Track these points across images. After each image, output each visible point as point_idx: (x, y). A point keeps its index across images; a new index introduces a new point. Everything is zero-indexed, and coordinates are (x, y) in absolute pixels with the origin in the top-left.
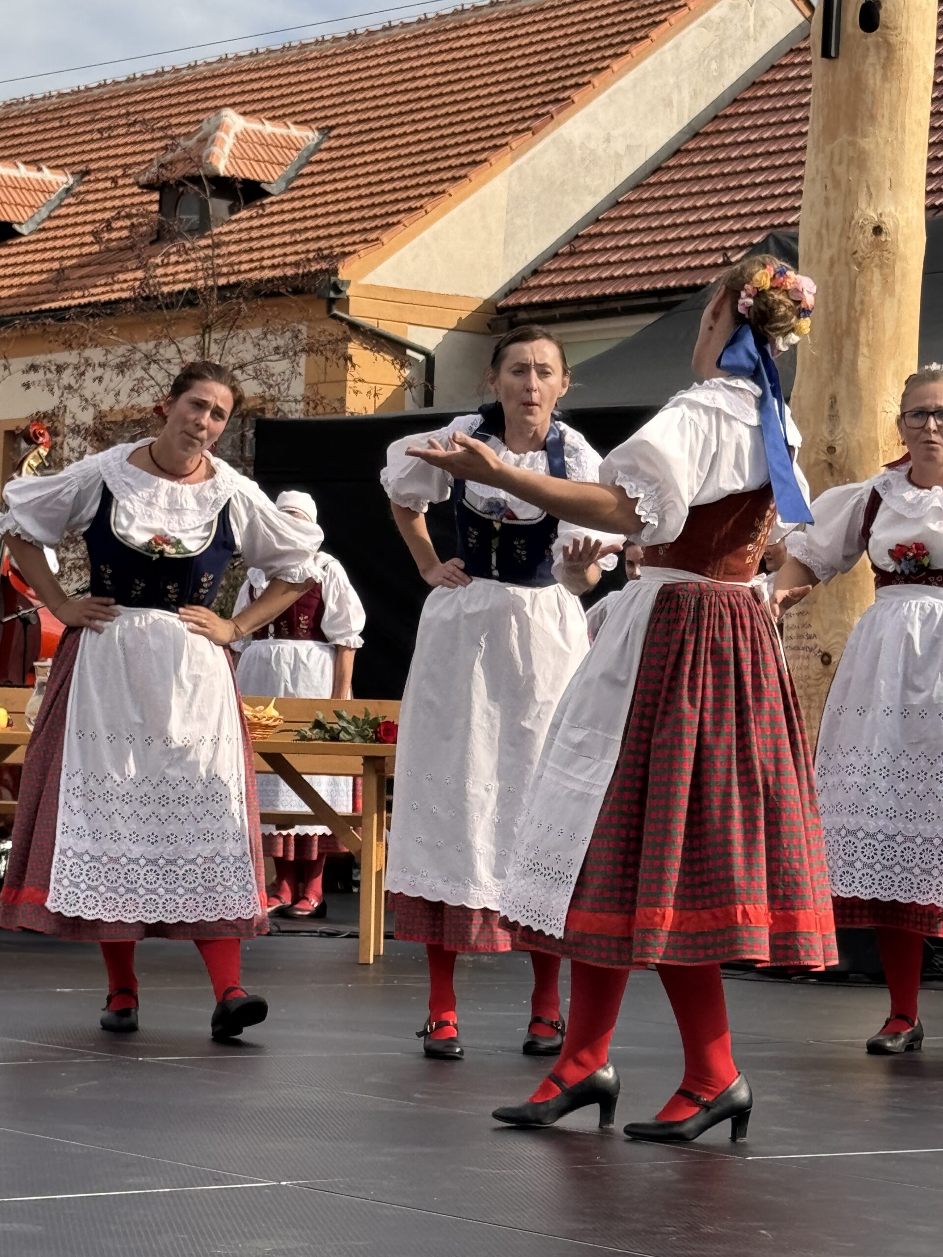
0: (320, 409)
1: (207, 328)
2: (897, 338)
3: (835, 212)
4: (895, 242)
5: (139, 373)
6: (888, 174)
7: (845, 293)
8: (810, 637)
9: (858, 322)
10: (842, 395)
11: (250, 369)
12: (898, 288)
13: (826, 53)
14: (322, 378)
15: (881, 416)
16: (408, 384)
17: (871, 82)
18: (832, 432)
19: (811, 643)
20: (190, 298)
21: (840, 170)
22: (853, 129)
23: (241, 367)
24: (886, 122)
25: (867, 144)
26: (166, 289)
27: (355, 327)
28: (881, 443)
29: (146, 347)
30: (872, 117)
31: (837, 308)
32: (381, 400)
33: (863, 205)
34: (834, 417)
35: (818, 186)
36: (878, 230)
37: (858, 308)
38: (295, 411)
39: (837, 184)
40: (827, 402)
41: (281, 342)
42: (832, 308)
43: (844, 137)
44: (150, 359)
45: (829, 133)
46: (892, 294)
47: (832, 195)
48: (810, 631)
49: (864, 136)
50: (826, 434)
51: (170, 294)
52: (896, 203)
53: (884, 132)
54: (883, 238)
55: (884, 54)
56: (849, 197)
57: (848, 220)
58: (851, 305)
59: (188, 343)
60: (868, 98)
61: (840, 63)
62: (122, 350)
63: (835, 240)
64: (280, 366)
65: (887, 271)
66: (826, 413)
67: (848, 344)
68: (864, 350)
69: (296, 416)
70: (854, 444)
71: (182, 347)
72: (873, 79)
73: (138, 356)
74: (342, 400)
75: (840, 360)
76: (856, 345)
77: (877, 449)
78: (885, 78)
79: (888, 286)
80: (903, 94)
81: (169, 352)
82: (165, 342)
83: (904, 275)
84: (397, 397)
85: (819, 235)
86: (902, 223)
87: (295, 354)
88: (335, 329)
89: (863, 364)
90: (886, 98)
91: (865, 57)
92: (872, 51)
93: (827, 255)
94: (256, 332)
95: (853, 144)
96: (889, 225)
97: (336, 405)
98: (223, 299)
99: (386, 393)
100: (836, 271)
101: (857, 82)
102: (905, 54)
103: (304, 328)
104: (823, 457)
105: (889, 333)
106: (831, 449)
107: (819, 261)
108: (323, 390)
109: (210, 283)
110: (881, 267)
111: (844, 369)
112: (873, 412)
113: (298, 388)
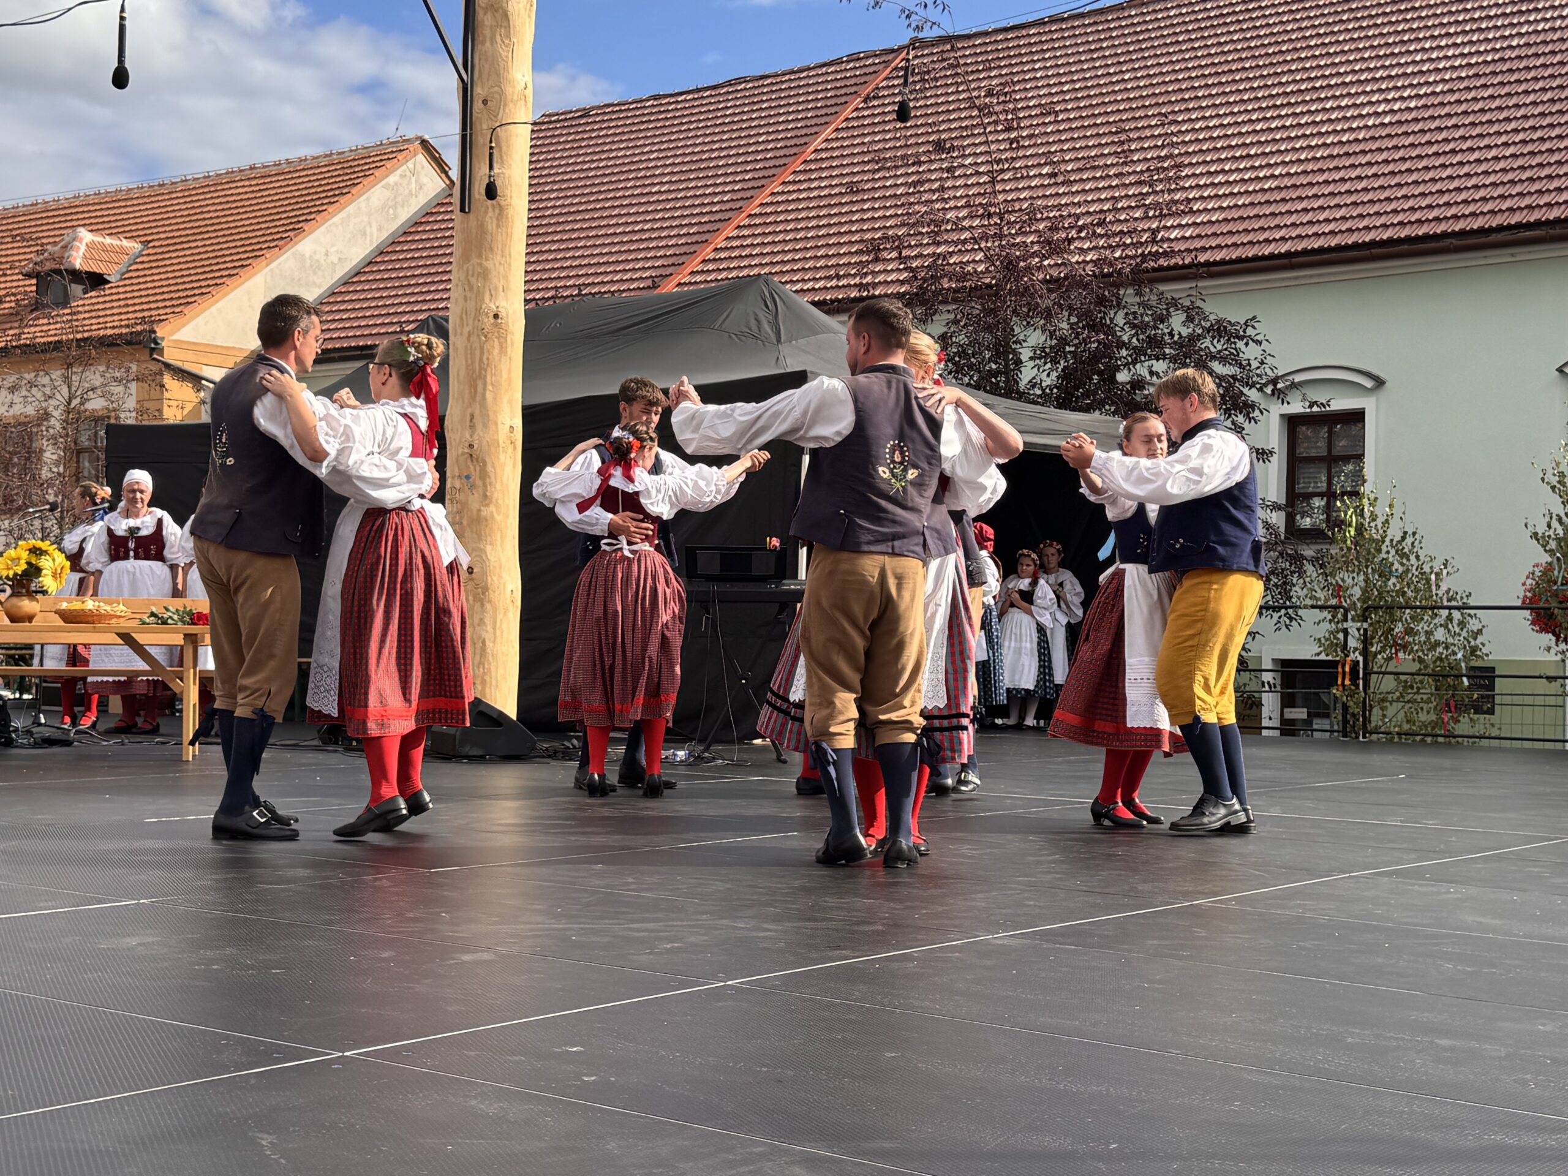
0: (145, 416)
1: (70, 365)
2: (509, 380)
3: (471, 305)
4: (507, 324)
5: (24, 393)
6: (502, 283)
7: (478, 353)
9: (486, 371)
10: (477, 414)
11: (99, 392)
12: (509, 350)
13: (462, 210)
14: (147, 397)
15: (500, 426)
16: (203, 402)
17: (490, 228)
18: (471, 436)
20: (57, 346)
21: (473, 280)
22: (480, 256)
23: (93, 389)
24: (499, 252)
25: (489, 264)
26: (42, 340)
27: (168, 366)
28: (501, 442)
29: (30, 376)
30: (491, 249)
31: (473, 362)
32: (186, 411)
33: (487, 300)
34: (472, 427)
35: (460, 288)
36: (496, 316)
37: (485, 362)
38: (129, 419)
39: (471, 288)
40: (468, 417)
41: (118, 375)
42: (470, 362)
43: (475, 260)
44: (32, 384)
45: (466, 257)
46: (506, 353)
47: (468, 294)
49: (487, 260)
50: (468, 436)
51: (44, 343)
52: (507, 300)
53: (499, 258)
54: (499, 321)
55: (497, 211)
56: (479, 297)
57: (478, 310)
58: (481, 359)
59: (57, 374)
60: (489, 238)
61: (471, 215)
62: (13, 378)
63: (471, 322)
64: (118, 389)
65: (502, 340)
66: (468, 423)
67: (480, 383)
68: (490, 388)
69: (130, 422)
70: (485, 443)
71: (53, 377)
72: (491, 225)
73: (24, 382)
74: (160, 411)
75: (475, 393)
76: (485, 385)
77: (499, 445)
78: (498, 226)
79: (503, 350)
80: (509, 235)
81: (45, 380)
82: (42, 373)
83: (512, 344)
84: (196, 411)
85: (461, 318)
86: (511, 312)
87: (128, 381)
88: (154, 367)
89: (489, 396)
90: (499, 238)
91: (486, 212)
92: (490, 209)
93: (466, 330)
94: (102, 368)
95: (480, 265)
96: (502, 314)
97: (156, 414)
98: (79, 346)
99: (189, 407)
100: (472, 339)
101: (482, 228)
102: (510, 211)
103: (134, 367)
104: (466, 450)
105: (505, 377)
106: (471, 446)
107: (461, 334)
108: (147, 405)
109: (71, 337)
110: (499, 338)
111: (478, 398)
112: (496, 424)
113: (131, 403)
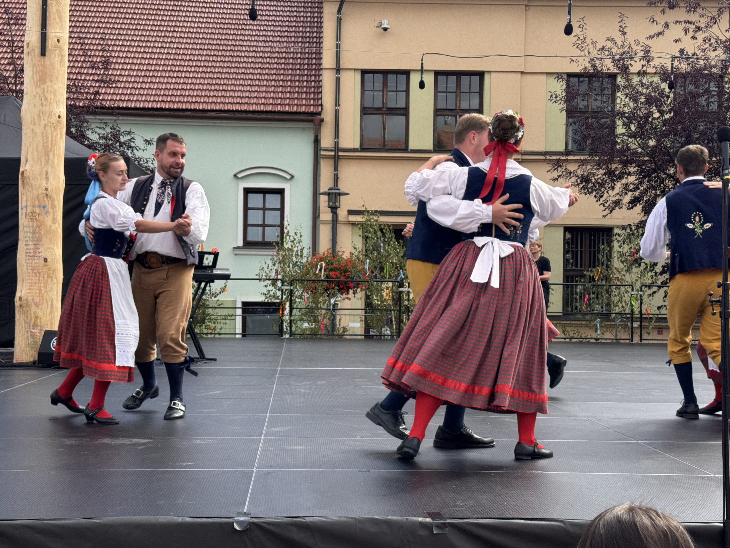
3: (46, 108)
6: (61, 98)
7: (50, 137)
8: (39, 253)
9: (54, 147)
10: (50, 170)
13: (42, 54)
17: (56, 66)
18: (46, 184)
19: (40, 255)
21: (47, 95)
24: (61, 80)
30: (57, 78)
33: (55, 107)
34: (47, 178)
35: (38, 98)
36: (59, 117)
37: (54, 142)
39: (46, 99)
40: (44, 173)
43: (48, 84)
45: (42, 81)
47: (44, 103)
48: (39, 251)
53: (60, 84)
54: (61, 120)
56: (51, 104)
57: (51, 112)
66: (44, 176)
70: (54, 188)
75: (49, 158)
77: (60, 190)
78: (60, 66)
85: (39, 116)
90: (61, 72)
95: (52, 86)
96: (62, 115)
100: (47, 129)
101: (53, 66)
104: (44, 192)
105: (62, 151)
110: (60, 129)
112: (59, 178)
